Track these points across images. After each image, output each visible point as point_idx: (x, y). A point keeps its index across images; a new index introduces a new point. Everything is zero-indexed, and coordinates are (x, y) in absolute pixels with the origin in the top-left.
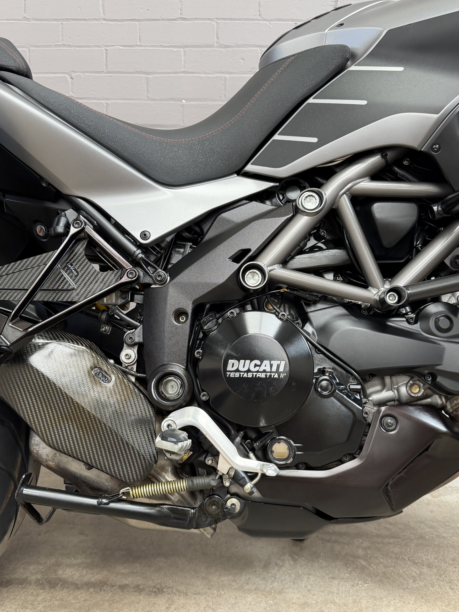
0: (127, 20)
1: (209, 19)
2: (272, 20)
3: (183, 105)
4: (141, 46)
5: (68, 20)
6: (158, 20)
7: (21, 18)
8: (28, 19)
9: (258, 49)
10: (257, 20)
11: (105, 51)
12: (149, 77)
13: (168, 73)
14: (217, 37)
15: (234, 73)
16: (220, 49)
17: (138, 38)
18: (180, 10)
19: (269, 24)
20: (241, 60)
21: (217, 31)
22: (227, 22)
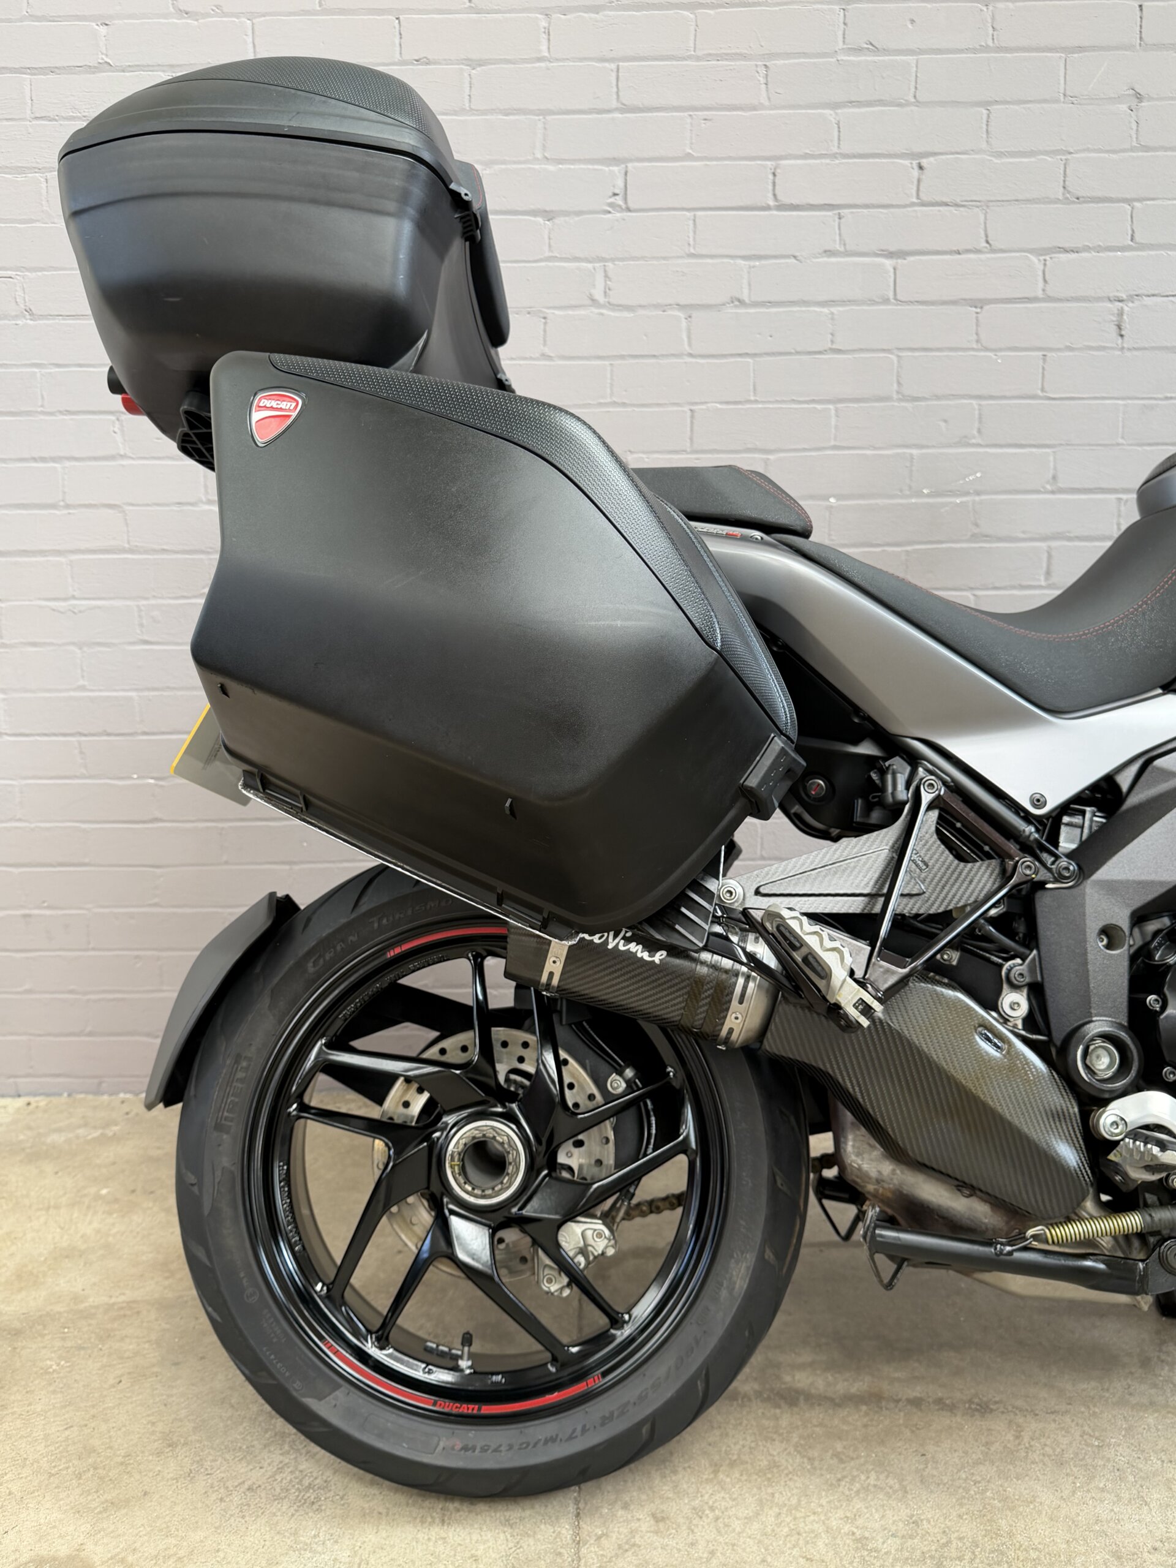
0: (732, 355)
1: (884, 350)
2: (1001, 350)
3: (830, 508)
4: (756, 402)
5: (622, 357)
6: (789, 354)
7: (537, 355)
8: (550, 358)
9: (974, 402)
10: (973, 349)
11: (689, 413)
12: (768, 459)
13: (805, 450)
14: (899, 383)
15: (927, 447)
16: (903, 404)
17: (752, 387)
18: (830, 336)
19: (995, 357)
20: (943, 424)
21: (898, 372)
22: (917, 354)
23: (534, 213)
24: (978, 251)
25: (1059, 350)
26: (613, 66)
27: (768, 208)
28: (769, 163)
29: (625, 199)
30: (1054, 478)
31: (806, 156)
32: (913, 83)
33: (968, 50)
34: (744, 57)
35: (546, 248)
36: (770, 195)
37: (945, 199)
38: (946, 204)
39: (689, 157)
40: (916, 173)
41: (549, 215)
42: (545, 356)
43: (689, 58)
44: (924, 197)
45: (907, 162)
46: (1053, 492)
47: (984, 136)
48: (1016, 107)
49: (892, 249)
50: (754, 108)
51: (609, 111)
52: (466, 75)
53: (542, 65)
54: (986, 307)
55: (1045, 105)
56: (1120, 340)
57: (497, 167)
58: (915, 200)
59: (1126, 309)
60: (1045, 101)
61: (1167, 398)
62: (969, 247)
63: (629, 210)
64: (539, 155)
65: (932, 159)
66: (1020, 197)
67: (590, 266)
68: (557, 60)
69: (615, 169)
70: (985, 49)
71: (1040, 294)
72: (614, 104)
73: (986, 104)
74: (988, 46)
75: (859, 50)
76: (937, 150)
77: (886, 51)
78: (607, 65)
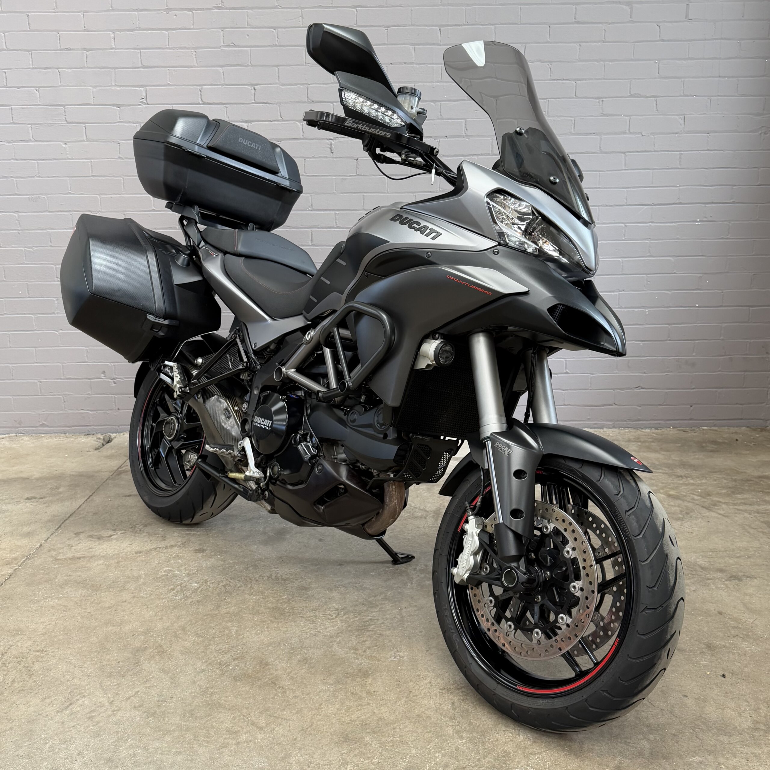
7: (117, 157)
23: (113, 105)
24: (278, 121)
25: (310, 158)
26: (139, 51)
27: (199, 104)
28: (199, 87)
29: (146, 100)
30: (312, 205)
31: (212, 85)
32: (250, 58)
33: (269, 46)
34: (187, 48)
35: (118, 118)
36: (200, 99)
37: (264, 101)
38: (265, 103)
39: (169, 85)
40: (253, 91)
41: (119, 106)
42: (120, 158)
43: (166, 48)
44: (257, 101)
45: (249, 87)
46: (311, 211)
47: (277, 78)
48: (288, 67)
49: (246, 120)
50: (191, 67)
51: (139, 68)
52: (85, 54)
53: (113, 50)
54: (282, 142)
55: (299, 67)
56: (332, 154)
57: (98, 88)
58: (253, 101)
59: (333, 143)
60: (299, 65)
61: (350, 176)
62: (274, 119)
63: (148, 104)
64: (114, 84)
65: (259, 86)
66: (292, 101)
67: (135, 125)
68: (118, 49)
69: (142, 89)
70: (276, 46)
71: (302, 137)
72: (140, 65)
73: (277, 66)
74: (276, 45)
75: (229, 46)
76: (260, 83)
77: (239, 46)
78: (136, 51)
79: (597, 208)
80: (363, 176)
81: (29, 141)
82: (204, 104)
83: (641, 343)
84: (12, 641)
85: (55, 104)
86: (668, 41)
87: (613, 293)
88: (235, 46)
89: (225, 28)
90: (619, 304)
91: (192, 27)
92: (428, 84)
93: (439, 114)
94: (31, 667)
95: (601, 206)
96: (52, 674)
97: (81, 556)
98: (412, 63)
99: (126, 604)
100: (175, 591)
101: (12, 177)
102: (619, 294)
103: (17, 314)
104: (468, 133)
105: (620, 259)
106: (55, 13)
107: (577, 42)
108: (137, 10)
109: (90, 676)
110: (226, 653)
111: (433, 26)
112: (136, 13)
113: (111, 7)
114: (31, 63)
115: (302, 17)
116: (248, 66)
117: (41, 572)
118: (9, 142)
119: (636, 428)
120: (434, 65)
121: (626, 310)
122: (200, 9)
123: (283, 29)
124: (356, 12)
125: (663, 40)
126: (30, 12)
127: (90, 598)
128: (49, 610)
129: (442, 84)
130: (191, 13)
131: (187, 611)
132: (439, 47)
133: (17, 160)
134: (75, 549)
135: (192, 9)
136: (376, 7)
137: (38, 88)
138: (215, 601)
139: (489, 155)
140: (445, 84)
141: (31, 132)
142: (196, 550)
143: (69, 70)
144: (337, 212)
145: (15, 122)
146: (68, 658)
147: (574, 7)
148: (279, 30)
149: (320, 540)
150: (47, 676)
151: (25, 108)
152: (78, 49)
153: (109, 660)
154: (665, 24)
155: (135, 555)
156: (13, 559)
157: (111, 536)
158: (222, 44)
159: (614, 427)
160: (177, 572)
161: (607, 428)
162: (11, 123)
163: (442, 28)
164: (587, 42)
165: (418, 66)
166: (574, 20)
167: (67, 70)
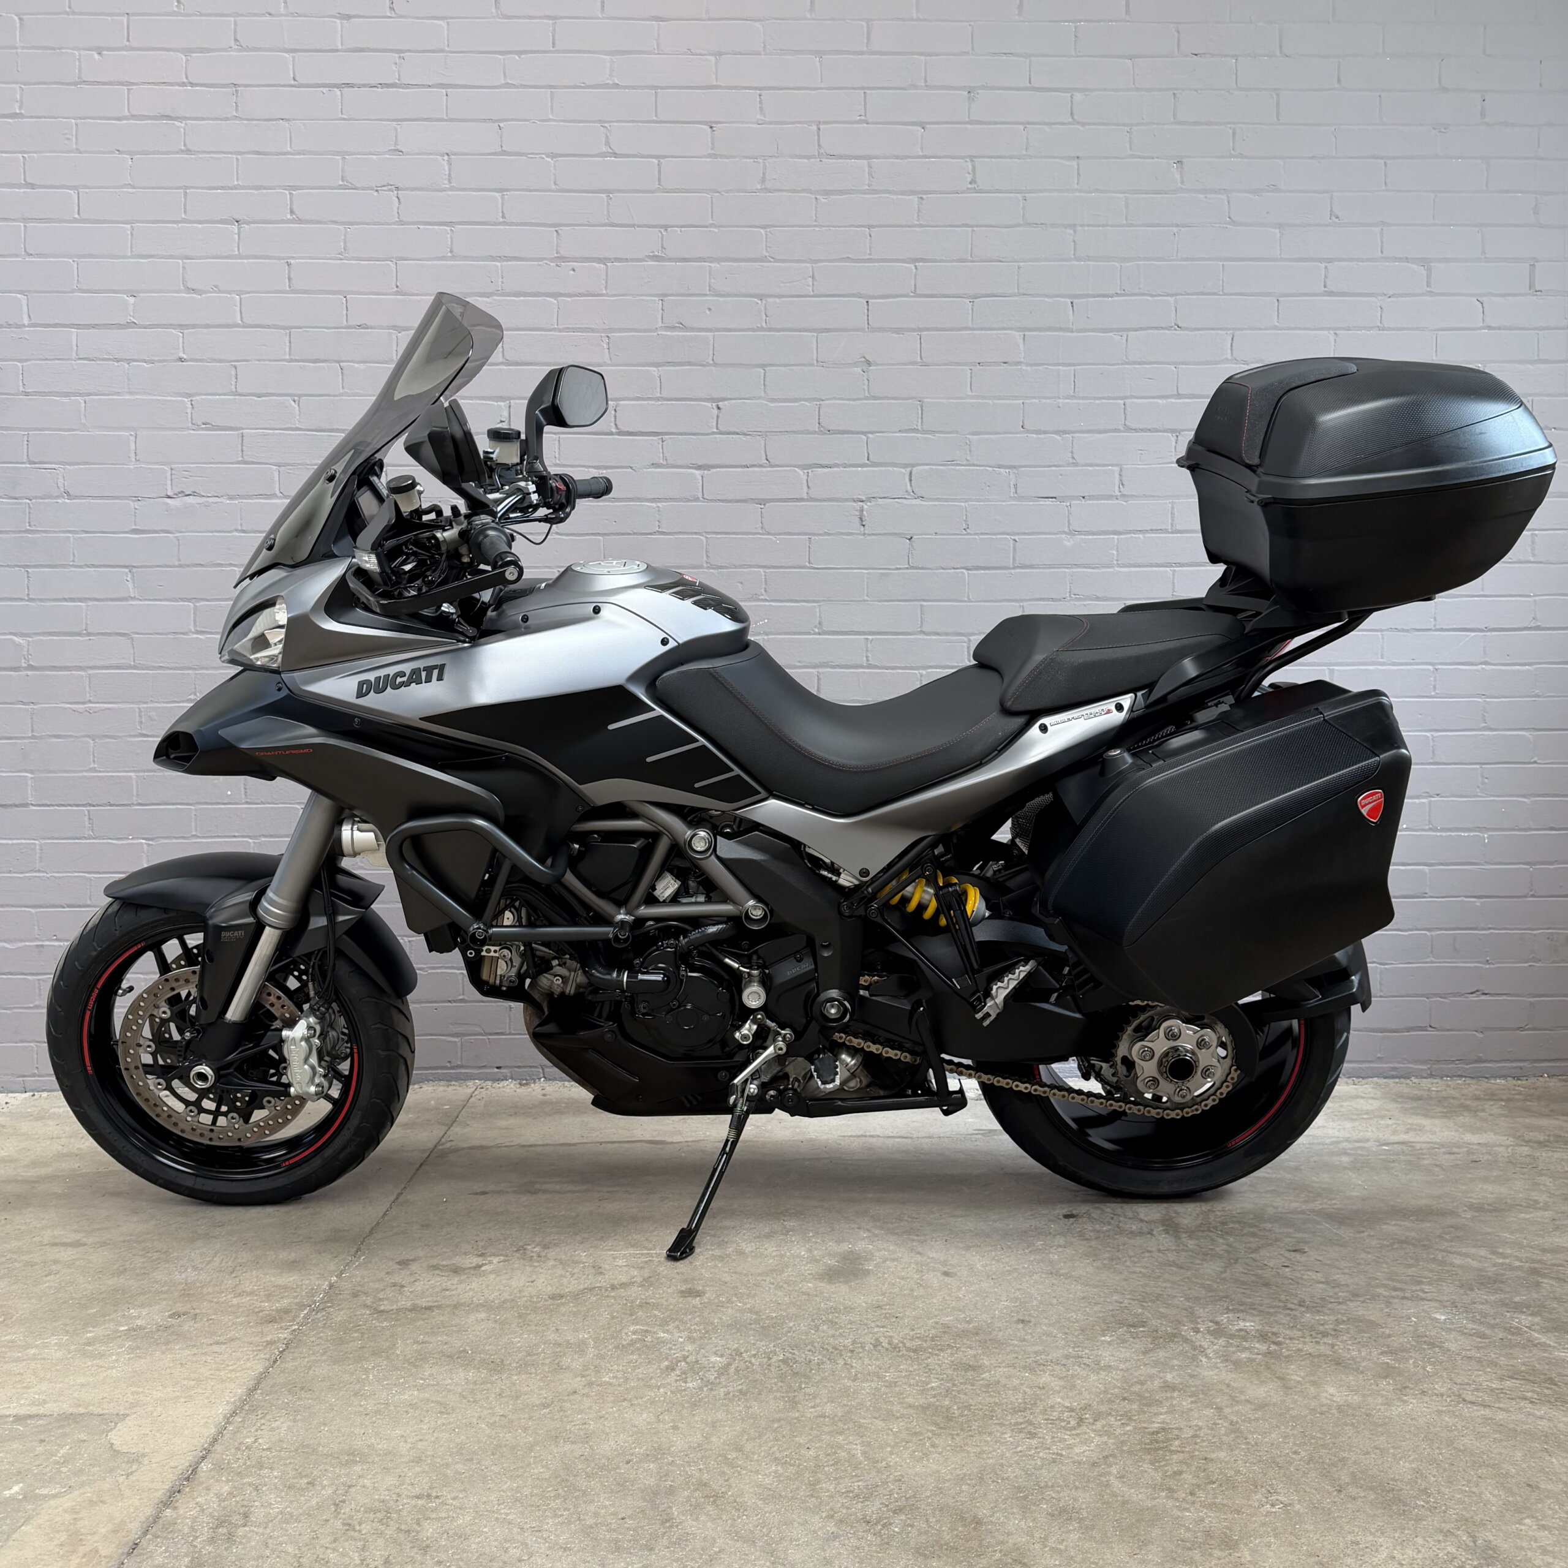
79: (1379, 633)
80: (922, 568)
81: (274, 496)
82: (621, 433)
83: (1478, 902)
84: (347, 1475)
85: (328, 427)
86: (1499, 328)
87: (1417, 801)
88: (685, 328)
89: (665, 295)
90: (1430, 822)
91: (604, 292)
92: (1048, 401)
93: (1070, 455)
94: (418, 1532)
95: (1387, 630)
96: (474, 1546)
97: (430, 1304)
98: (1019, 363)
99: (577, 1397)
100: (678, 1372)
101: (231, 565)
102: (1430, 802)
103: (218, 837)
104: (1125, 491)
105: (1428, 734)
106: (341, 259)
107: (1329, 329)
108: (500, 258)
109: (570, 1549)
110: (866, 1499)
111: (1059, 296)
112: (498, 264)
113: (451, 251)
114: (287, 350)
115: (813, 277)
116: (708, 365)
117: (356, 1335)
118: (231, 498)
119: (1477, 1076)
120: (1060, 367)
121: (1444, 834)
122: (618, 260)
123: (777, 300)
124: (914, 270)
125: (1490, 328)
126: (293, 258)
127: (489, 1385)
128: (407, 1412)
129: (1075, 401)
130: (602, 266)
131: (728, 1412)
132: (1070, 334)
133: (244, 531)
134: (411, 1292)
135: (605, 259)
136: (953, 261)
137: (297, 398)
138: (778, 1391)
139: (1166, 531)
140: (1081, 401)
141: (277, 479)
142: (682, 1292)
143: (362, 366)
144: (870, 637)
145: (246, 458)
146: (498, 1512)
147: (1323, 265)
148: (770, 300)
149: (946, 1274)
150: (464, 1551)
151: (268, 434)
152: (382, 328)
153: (596, 1515)
154: (1493, 298)
155: (550, 1301)
156: (278, 1311)
157: (481, 1266)
158: (660, 324)
159: (1431, 1076)
160: (662, 1335)
161: (1417, 1077)
162: (239, 463)
163: (1075, 301)
164: (1349, 329)
165: (1029, 368)
166: (1323, 289)
167: (356, 365)
